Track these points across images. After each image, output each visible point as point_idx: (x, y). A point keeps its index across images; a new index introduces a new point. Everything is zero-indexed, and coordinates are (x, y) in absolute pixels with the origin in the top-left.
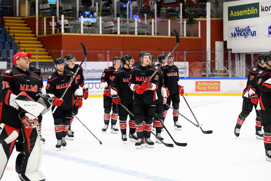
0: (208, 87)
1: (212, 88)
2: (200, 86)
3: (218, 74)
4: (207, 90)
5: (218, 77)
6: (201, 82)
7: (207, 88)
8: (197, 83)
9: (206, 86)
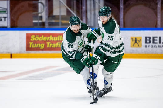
0: (48, 43)
1: (54, 46)
2: (35, 42)
3: (60, 21)
4: (45, 49)
5: (60, 27)
6: (36, 35)
7: (46, 45)
8: (28, 37)
9: (45, 42)
